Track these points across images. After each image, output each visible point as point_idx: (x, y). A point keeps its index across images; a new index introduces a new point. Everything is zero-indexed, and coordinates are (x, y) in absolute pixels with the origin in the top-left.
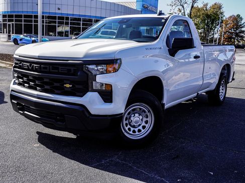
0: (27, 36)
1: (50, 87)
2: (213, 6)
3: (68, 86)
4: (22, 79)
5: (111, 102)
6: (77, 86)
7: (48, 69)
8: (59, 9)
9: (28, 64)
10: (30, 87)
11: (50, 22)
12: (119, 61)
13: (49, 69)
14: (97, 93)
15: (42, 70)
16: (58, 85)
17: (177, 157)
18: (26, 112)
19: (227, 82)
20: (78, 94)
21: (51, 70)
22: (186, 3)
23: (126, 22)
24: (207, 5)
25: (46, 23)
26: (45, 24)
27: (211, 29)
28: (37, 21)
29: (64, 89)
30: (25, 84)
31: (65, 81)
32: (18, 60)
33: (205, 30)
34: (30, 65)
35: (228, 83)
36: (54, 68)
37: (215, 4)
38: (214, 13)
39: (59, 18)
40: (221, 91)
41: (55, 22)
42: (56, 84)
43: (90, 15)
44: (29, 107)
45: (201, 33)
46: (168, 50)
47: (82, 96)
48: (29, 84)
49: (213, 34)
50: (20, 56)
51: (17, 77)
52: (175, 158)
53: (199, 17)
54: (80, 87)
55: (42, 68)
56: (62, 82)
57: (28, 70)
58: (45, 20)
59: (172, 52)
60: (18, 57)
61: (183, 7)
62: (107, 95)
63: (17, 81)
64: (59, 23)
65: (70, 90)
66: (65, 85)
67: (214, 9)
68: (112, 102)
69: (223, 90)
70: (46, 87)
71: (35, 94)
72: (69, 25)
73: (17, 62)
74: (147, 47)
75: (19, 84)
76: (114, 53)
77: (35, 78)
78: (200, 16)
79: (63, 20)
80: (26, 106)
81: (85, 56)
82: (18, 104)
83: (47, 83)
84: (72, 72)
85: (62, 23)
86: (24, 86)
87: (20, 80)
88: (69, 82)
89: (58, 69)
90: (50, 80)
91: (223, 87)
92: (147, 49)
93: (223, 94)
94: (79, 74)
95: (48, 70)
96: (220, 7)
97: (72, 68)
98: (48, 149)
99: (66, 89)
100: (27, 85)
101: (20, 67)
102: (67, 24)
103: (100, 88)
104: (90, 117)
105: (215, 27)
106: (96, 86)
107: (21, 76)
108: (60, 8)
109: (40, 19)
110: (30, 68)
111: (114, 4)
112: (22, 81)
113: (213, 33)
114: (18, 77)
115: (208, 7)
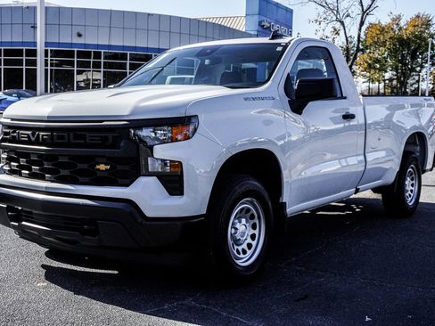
0: (11, 95)
1: (71, 172)
2: (412, 20)
3: (102, 167)
4: (17, 161)
5: (181, 193)
6: (119, 167)
7: (66, 137)
8: (80, 35)
9: (29, 132)
10: (33, 176)
11: (61, 64)
12: (193, 120)
13: (69, 139)
14: (155, 178)
15: (56, 141)
16: (85, 166)
17: (306, 297)
18: (24, 223)
19: (421, 170)
20: (120, 181)
21: (72, 141)
22: (348, 16)
23: (211, 53)
24: (399, 18)
25: (52, 65)
26: (49, 68)
27: (413, 70)
28: (34, 63)
29: (96, 174)
30: (23, 171)
31: (97, 159)
32: (9, 127)
33: (398, 73)
34: (33, 134)
35: (424, 171)
36: (76, 137)
37: (418, 17)
38: (416, 36)
39: (80, 54)
40: (409, 188)
41: (71, 63)
42: (80, 166)
43: (146, 46)
44: (31, 213)
45: (391, 80)
46: (289, 101)
47: (128, 185)
48: (30, 169)
49: (418, 81)
50: (12, 120)
51: (7, 159)
52: (301, 299)
53: (384, 44)
54: (126, 168)
55: (55, 138)
56: (93, 160)
57: (29, 142)
58: (49, 58)
59: (297, 106)
60: (9, 121)
61: (342, 23)
62: (173, 181)
63: (6, 168)
64: (80, 64)
65: (106, 174)
66: (98, 167)
67: (415, 26)
68: (183, 194)
69: (412, 185)
70: (64, 172)
71: (42, 187)
72: (102, 70)
73: (8, 131)
74: (246, 96)
75: (12, 172)
76: (184, 105)
77: (42, 158)
78: (385, 42)
79: (87, 57)
80: (26, 212)
81: (132, 113)
82: (9, 209)
83: (63, 166)
84: (110, 141)
85: (87, 65)
86: (20, 175)
87: (12, 163)
88: (105, 160)
89: (84, 137)
90: (70, 159)
91: (412, 180)
92: (246, 99)
93: (414, 195)
94: (122, 144)
95: (66, 141)
96: (428, 24)
97: (110, 135)
98: (64, 290)
99: (99, 174)
100: (27, 172)
101: (14, 140)
102: (97, 65)
103: (160, 170)
104: (144, 222)
105: (422, 67)
106: (153, 165)
107: (14, 156)
108: (82, 33)
109: (40, 58)
110: (33, 139)
111: (198, 21)
112: (17, 166)
113: (417, 78)
114: (10, 159)
115: (402, 23)
